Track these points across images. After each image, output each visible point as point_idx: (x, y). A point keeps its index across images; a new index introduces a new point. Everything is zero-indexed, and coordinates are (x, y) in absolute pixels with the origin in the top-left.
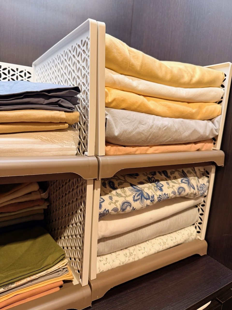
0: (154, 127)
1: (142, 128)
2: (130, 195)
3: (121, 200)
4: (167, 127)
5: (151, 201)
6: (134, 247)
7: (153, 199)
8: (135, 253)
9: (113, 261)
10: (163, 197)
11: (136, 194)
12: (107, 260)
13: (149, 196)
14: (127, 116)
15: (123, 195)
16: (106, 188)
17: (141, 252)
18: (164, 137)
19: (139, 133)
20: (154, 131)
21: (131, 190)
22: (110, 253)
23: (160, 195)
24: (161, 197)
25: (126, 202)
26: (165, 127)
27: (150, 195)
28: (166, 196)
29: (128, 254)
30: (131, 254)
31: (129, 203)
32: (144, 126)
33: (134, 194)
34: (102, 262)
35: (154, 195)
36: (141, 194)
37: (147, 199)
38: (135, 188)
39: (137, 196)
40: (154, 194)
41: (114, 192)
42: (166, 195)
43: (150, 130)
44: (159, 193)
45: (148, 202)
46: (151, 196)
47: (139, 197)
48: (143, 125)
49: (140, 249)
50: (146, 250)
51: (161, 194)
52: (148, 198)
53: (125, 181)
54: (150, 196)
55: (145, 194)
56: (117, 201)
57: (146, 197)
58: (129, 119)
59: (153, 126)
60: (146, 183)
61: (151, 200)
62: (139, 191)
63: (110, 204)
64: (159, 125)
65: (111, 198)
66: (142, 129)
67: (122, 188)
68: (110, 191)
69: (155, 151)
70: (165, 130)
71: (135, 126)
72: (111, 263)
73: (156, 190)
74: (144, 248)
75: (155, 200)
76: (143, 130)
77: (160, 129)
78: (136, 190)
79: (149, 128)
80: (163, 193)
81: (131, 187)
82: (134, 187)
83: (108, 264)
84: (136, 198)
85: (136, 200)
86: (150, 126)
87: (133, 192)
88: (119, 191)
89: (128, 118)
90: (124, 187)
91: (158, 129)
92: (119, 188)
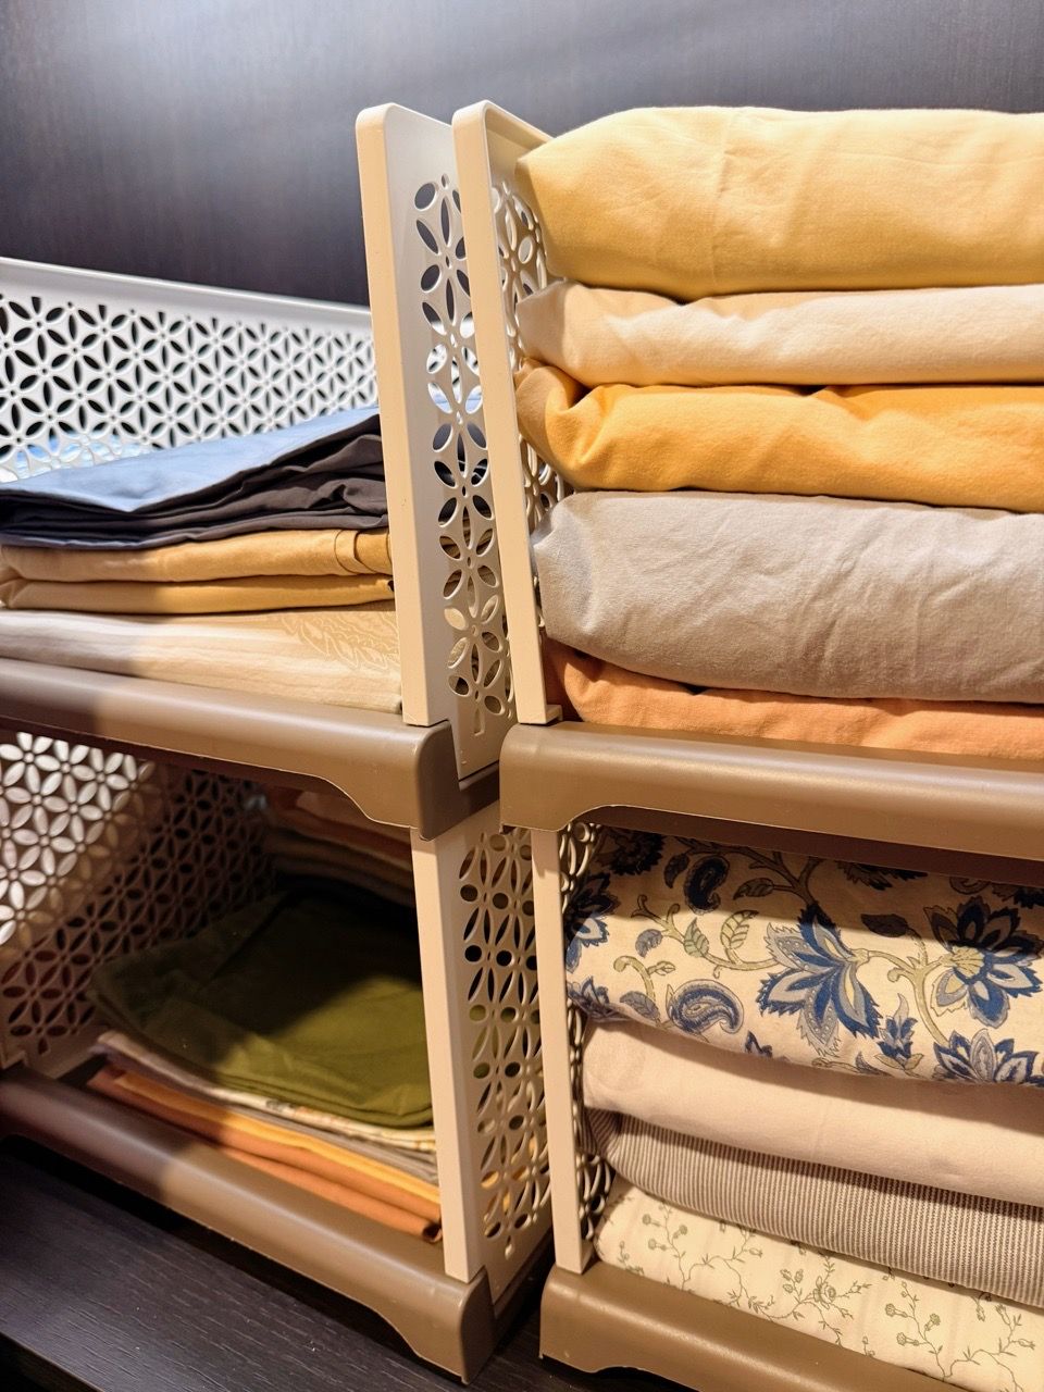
0: (853, 583)
1: (760, 593)
2: (751, 966)
3: (689, 970)
4: (977, 588)
5: (888, 1051)
6: (878, 1275)
7: (900, 1045)
8: (852, 1304)
9: (706, 1262)
10: (982, 1057)
11: (793, 971)
12: (682, 1237)
13: (873, 1016)
14: (673, 530)
15: (717, 949)
16: (670, 885)
17: (897, 1325)
18: (962, 652)
19: (735, 624)
20: (854, 610)
21: (778, 941)
22: (722, 1222)
23: (958, 1040)
24: (962, 1051)
25: (715, 993)
26: (955, 582)
27: (887, 1008)
28: (1014, 1062)
29: (807, 1286)
30: (822, 1293)
31: (728, 1002)
32: (771, 581)
33: (778, 970)
34: (650, 1232)
35: (909, 1023)
36: (825, 983)
37: (854, 1027)
38: (810, 939)
39: (792, 988)
40: (913, 1014)
41: (683, 919)
42: (1009, 1056)
43: (819, 605)
44: (963, 1022)
45: (868, 1049)
46: (891, 1023)
47: (800, 995)
48: (768, 573)
49: (902, 1305)
50: (937, 1336)
51: (968, 1036)
52: (862, 1019)
53: (797, 886)
54: (877, 1015)
55: (849, 994)
56: (665, 967)
57: (849, 1012)
58: (677, 546)
59: (841, 577)
60: (916, 935)
61: (881, 1039)
62: (824, 959)
63: (619, 965)
64: (900, 576)
65: (647, 942)
66: (757, 600)
67: (742, 913)
68: (675, 909)
69: (922, 738)
70: (961, 602)
71: (708, 583)
72: (687, 1263)
73: (944, 999)
74: (936, 1320)
75: (914, 1050)
76: (765, 607)
77: (901, 597)
78: (812, 952)
79: (810, 593)
80: (997, 1035)
81: (794, 926)
82: (819, 931)
83: (670, 1253)
84: (779, 993)
85: (780, 1007)
86: (815, 582)
87: (781, 957)
88: (712, 923)
89: (678, 537)
90: (754, 913)
91: (886, 595)
92: (727, 909)
